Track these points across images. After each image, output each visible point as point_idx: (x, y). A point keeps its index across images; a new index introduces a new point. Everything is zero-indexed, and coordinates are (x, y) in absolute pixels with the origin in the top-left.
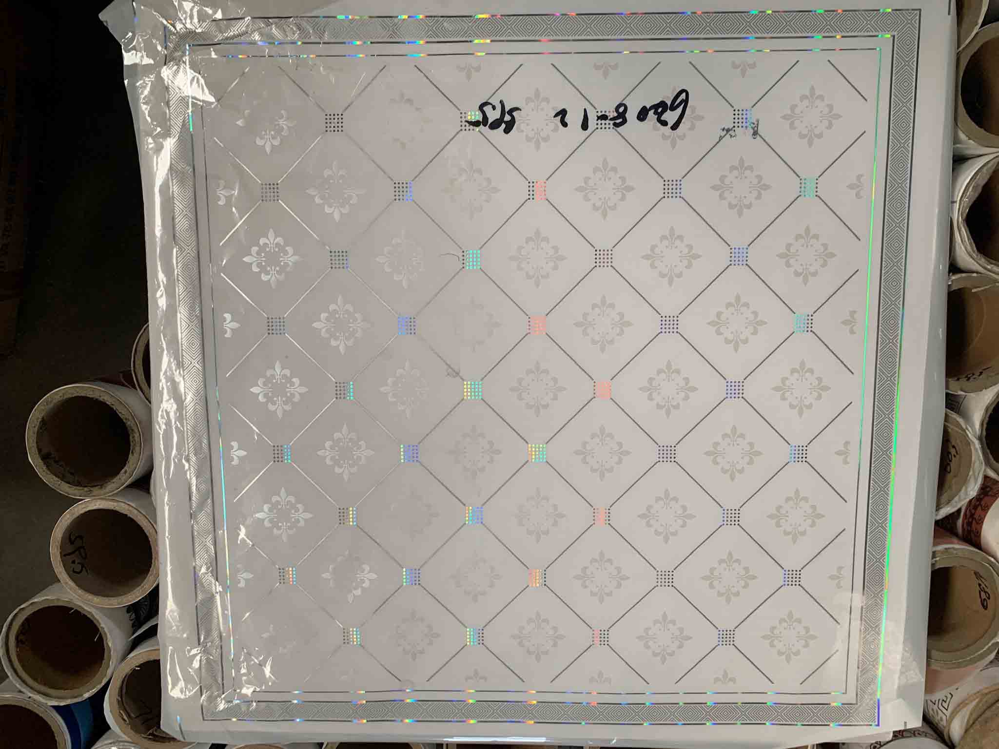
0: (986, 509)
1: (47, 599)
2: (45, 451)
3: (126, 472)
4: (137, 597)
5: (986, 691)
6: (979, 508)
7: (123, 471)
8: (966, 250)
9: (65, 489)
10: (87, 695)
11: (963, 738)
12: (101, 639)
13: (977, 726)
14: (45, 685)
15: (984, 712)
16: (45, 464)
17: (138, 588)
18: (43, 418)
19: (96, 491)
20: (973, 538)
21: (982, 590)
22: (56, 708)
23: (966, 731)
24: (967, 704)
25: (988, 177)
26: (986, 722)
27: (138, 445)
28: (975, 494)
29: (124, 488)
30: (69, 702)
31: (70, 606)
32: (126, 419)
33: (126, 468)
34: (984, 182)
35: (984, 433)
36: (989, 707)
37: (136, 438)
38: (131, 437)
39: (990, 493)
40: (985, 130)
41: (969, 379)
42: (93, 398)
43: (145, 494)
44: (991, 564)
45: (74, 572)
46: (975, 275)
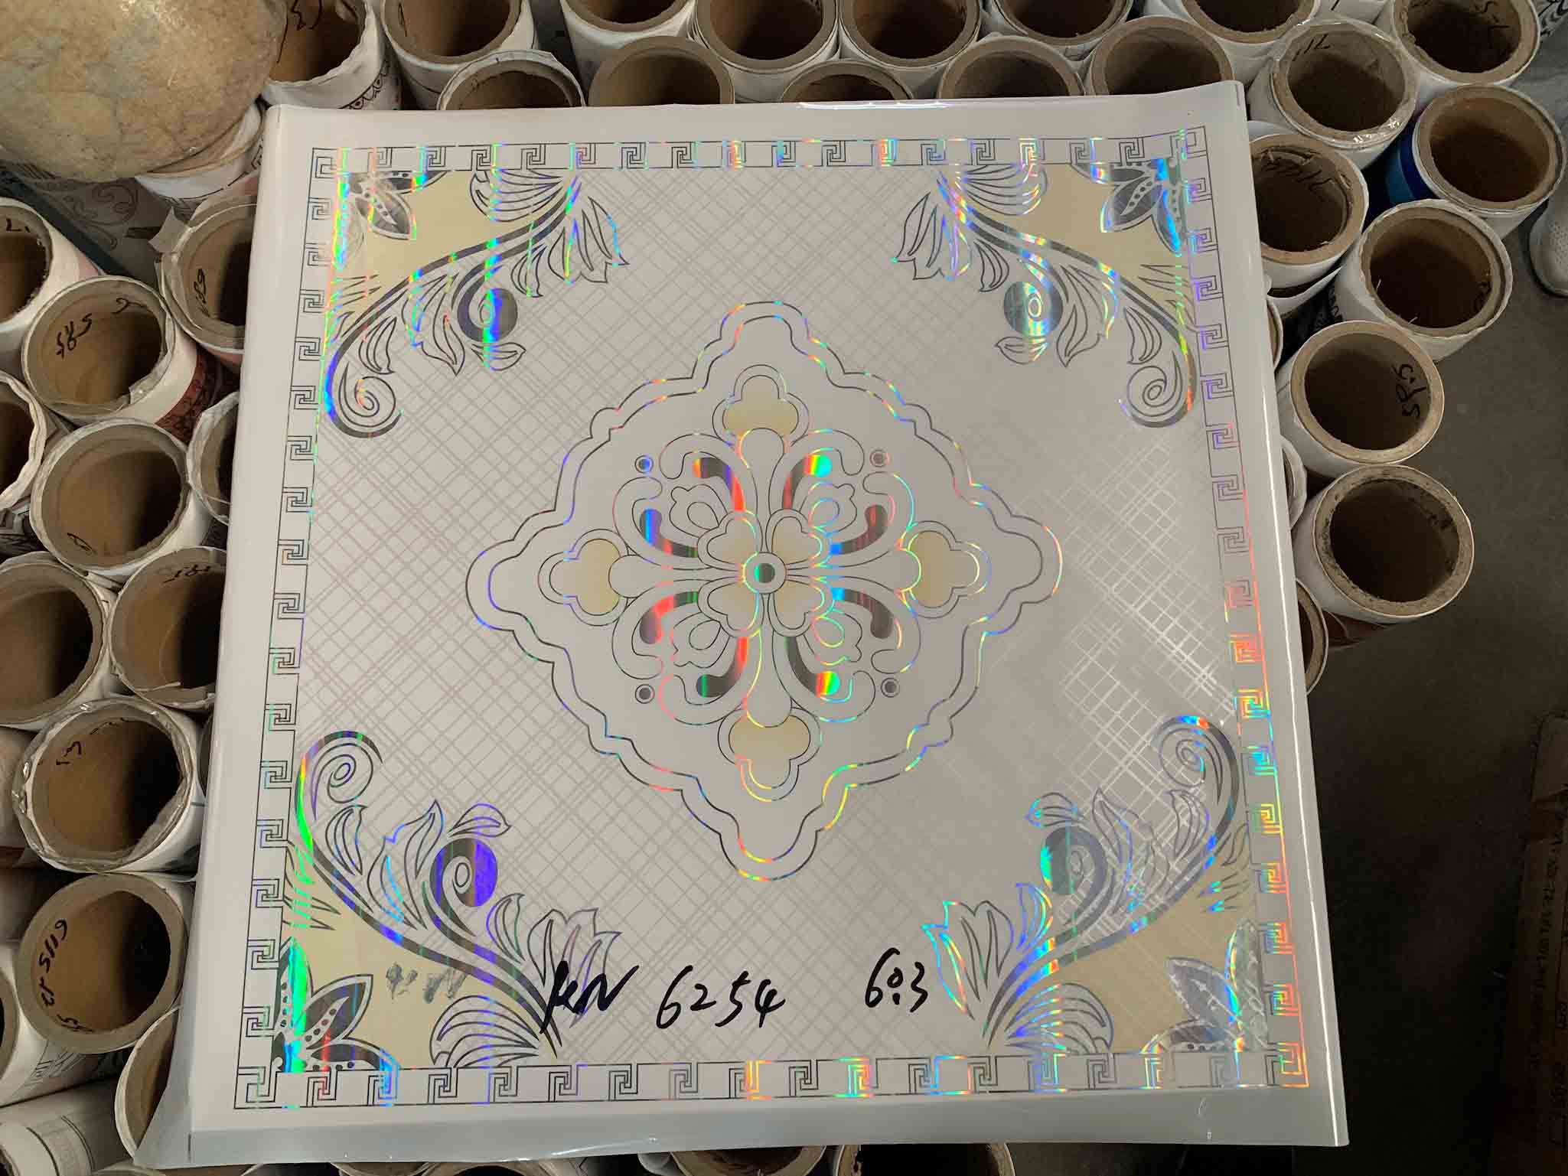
0: (186, 399)
1: (1448, 336)
2: (1448, 530)
3: (1336, 498)
4: (1323, 333)
5: (209, 167)
6: (193, 401)
7: (1341, 498)
8: (185, 739)
9: (1420, 479)
10: (1395, 210)
11: (246, 110)
12: (1374, 282)
13: (229, 123)
14: (1452, 227)
15: (216, 141)
16: (1447, 514)
17: (1321, 346)
18: (1451, 575)
19: (1377, 474)
20: (206, 360)
21: (202, 295)
22: (1434, 196)
23: (240, 119)
24: (236, 152)
25: (146, 834)
26: (217, 127)
27: (1319, 532)
28: (203, 414)
29: (1338, 476)
30: (1420, 203)
31: (1417, 327)
32: (1336, 568)
33: (1336, 503)
34: (152, 828)
35: (182, 495)
36: (208, 146)
37: (1321, 541)
38: (1329, 541)
39: (178, 419)
40: (143, 902)
41: (195, 569)
42: (1382, 598)
43: (1315, 469)
44: (190, 325)
45: (1411, 367)
46: (176, 704)
